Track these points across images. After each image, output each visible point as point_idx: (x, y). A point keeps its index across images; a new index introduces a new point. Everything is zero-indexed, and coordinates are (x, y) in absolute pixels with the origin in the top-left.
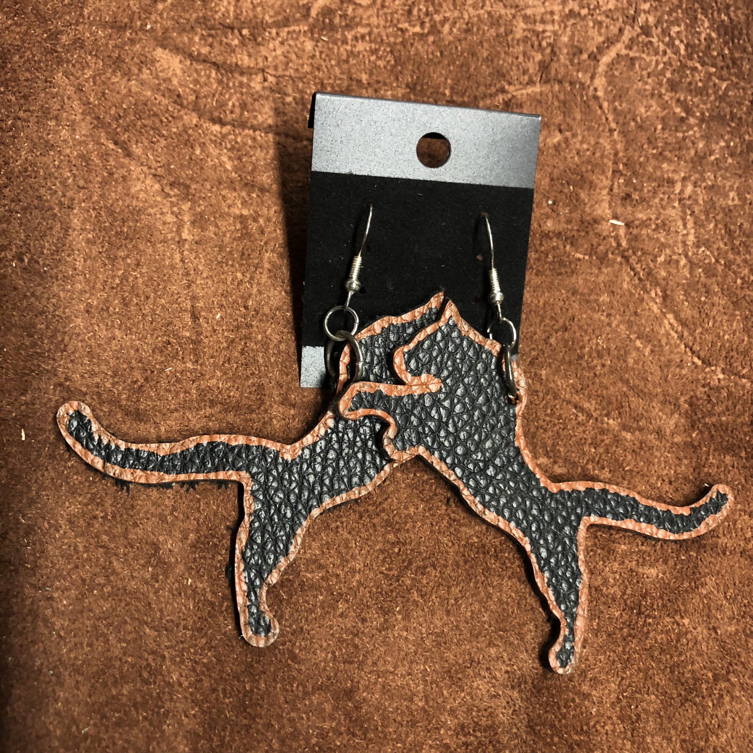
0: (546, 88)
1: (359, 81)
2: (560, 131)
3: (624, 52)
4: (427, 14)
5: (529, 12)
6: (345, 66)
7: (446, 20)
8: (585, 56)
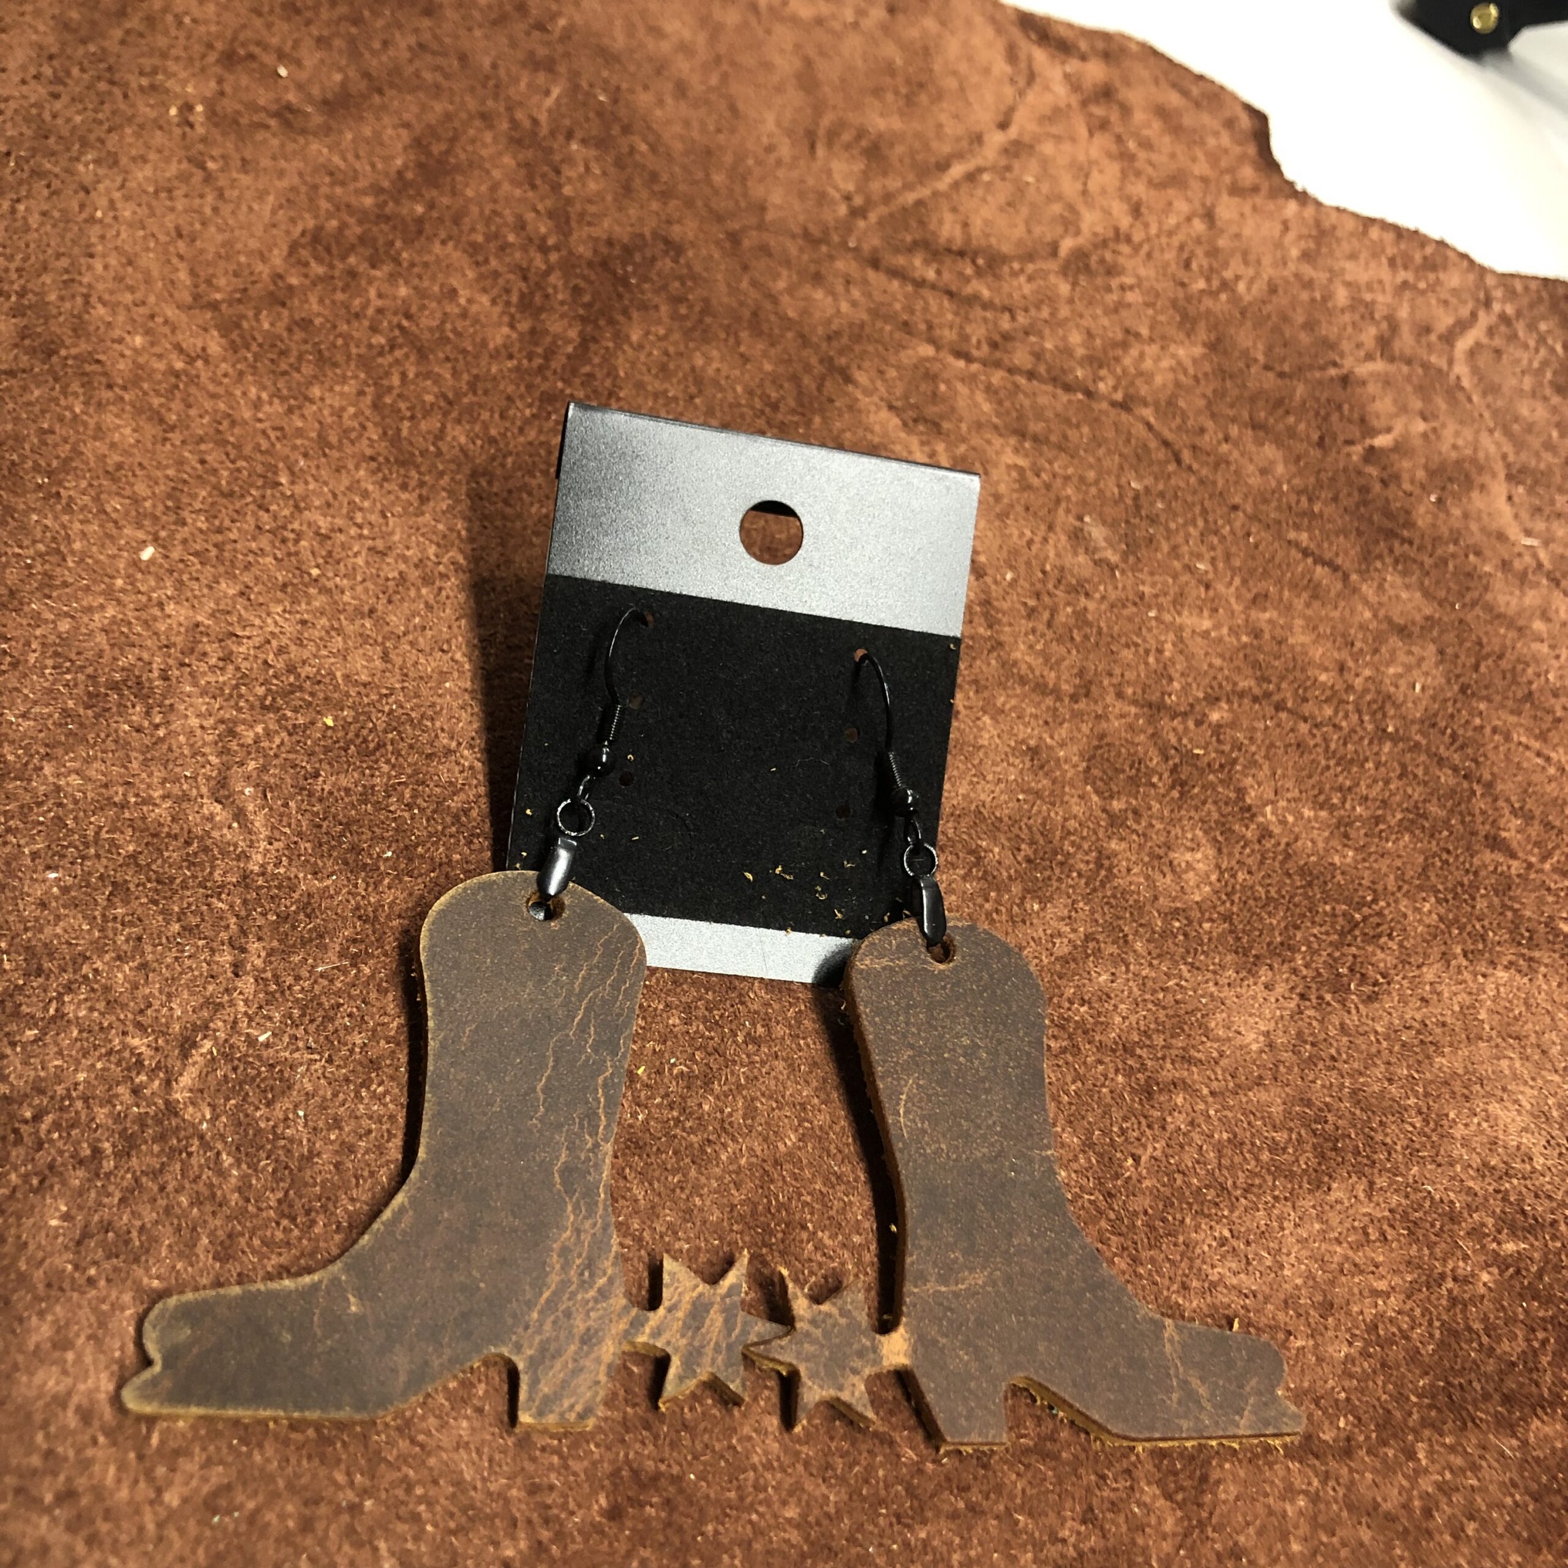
0: (1391, 368)
1: (1137, 335)
2: (1425, 419)
3: (1485, 340)
4: (1211, 269)
5: (1348, 277)
6: (1115, 317)
7: (1238, 278)
8: (1433, 337)
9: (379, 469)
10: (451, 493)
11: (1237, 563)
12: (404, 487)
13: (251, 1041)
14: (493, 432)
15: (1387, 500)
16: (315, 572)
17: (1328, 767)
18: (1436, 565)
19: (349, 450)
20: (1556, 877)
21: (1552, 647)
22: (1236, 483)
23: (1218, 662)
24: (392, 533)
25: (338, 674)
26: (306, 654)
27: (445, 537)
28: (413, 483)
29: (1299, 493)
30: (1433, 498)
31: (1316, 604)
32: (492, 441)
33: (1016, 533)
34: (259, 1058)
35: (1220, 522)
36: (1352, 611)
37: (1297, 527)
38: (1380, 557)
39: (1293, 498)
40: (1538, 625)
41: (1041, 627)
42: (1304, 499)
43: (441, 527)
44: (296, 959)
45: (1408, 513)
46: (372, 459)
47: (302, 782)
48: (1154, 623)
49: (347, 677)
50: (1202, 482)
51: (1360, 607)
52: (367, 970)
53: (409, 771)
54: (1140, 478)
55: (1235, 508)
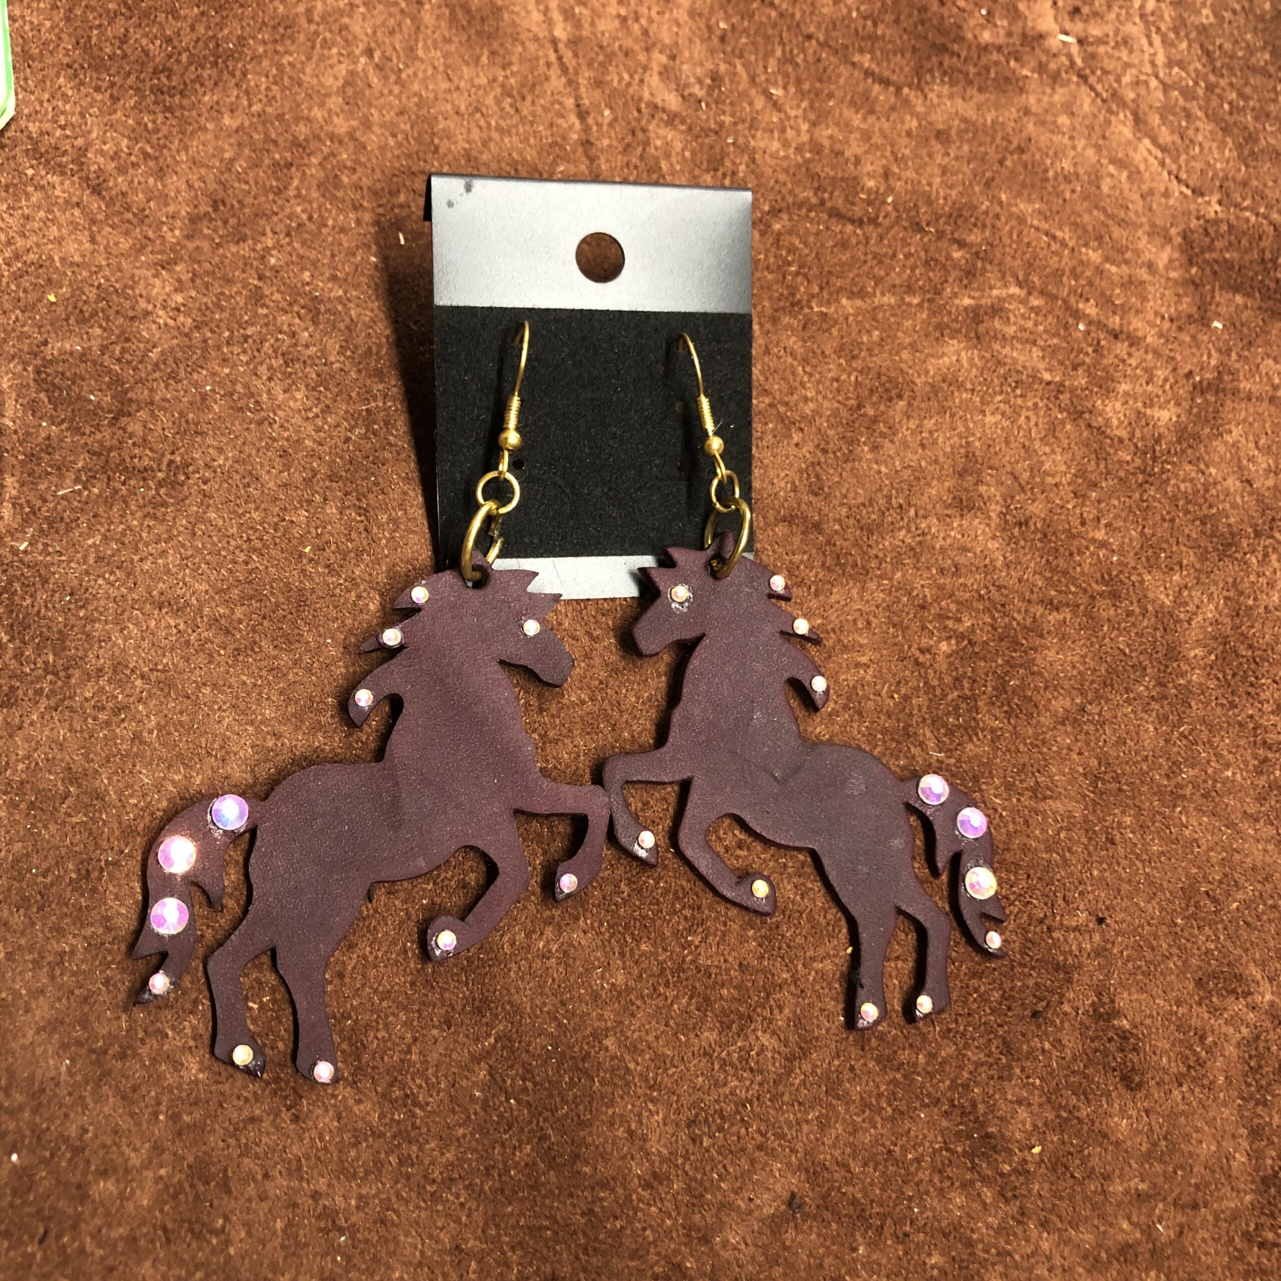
9: (76, 76)
10: (138, 90)
11: (806, 86)
12: (97, 89)
13: (14, 551)
14: (168, 32)
15: (942, 17)
16: (30, 172)
17: (865, 262)
18: (979, 74)
19: (49, 61)
20: (1045, 337)
21: (1071, 138)
22: (812, 13)
23: (782, 177)
24: (89, 132)
25: (56, 258)
26: (29, 244)
27: (134, 131)
28: (104, 85)
29: (865, 18)
30: (984, 12)
31: (872, 119)
32: (169, 40)
33: (616, 79)
34: (21, 561)
35: (795, 52)
36: (903, 122)
37: (862, 51)
38: (931, 71)
39: (861, 22)
40: (1063, 120)
41: (635, 160)
42: (869, 23)
43: (131, 121)
44: (42, 487)
45: (959, 27)
46: (69, 66)
47: (35, 349)
48: (731, 149)
49: (63, 260)
50: (781, 15)
51: (908, 118)
52: (96, 491)
53: (117, 332)
54: (727, 18)
55: (809, 37)
